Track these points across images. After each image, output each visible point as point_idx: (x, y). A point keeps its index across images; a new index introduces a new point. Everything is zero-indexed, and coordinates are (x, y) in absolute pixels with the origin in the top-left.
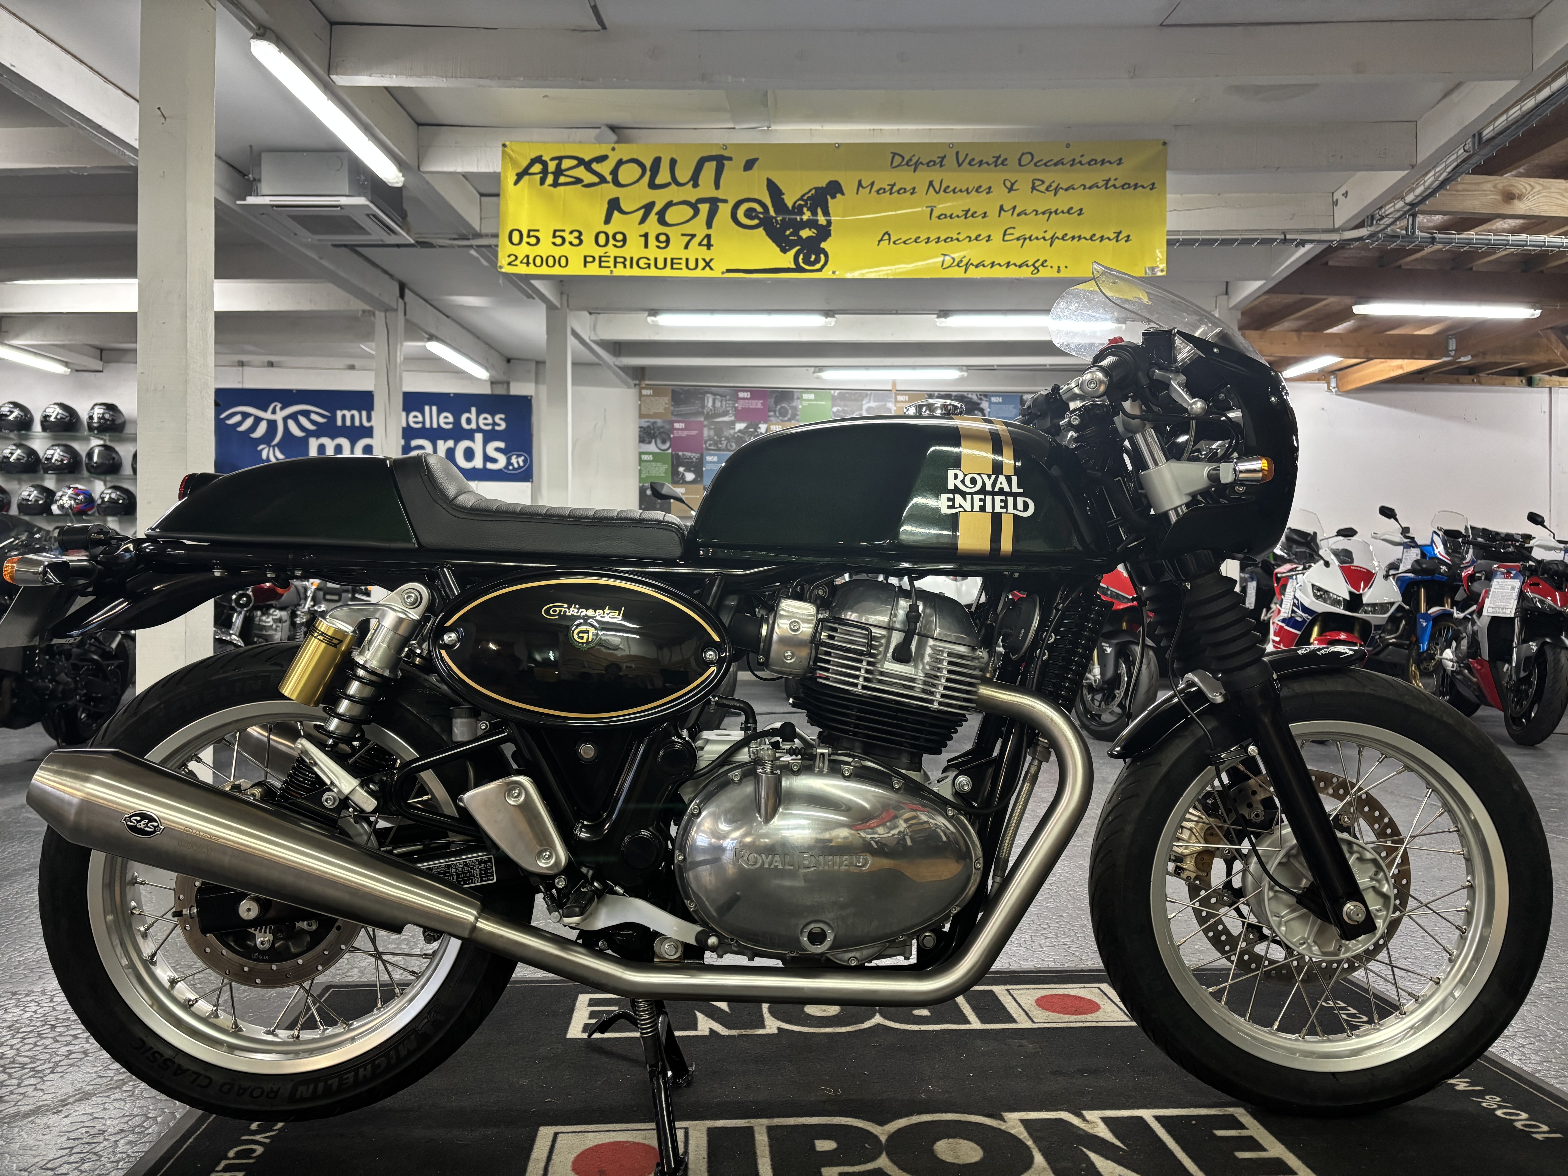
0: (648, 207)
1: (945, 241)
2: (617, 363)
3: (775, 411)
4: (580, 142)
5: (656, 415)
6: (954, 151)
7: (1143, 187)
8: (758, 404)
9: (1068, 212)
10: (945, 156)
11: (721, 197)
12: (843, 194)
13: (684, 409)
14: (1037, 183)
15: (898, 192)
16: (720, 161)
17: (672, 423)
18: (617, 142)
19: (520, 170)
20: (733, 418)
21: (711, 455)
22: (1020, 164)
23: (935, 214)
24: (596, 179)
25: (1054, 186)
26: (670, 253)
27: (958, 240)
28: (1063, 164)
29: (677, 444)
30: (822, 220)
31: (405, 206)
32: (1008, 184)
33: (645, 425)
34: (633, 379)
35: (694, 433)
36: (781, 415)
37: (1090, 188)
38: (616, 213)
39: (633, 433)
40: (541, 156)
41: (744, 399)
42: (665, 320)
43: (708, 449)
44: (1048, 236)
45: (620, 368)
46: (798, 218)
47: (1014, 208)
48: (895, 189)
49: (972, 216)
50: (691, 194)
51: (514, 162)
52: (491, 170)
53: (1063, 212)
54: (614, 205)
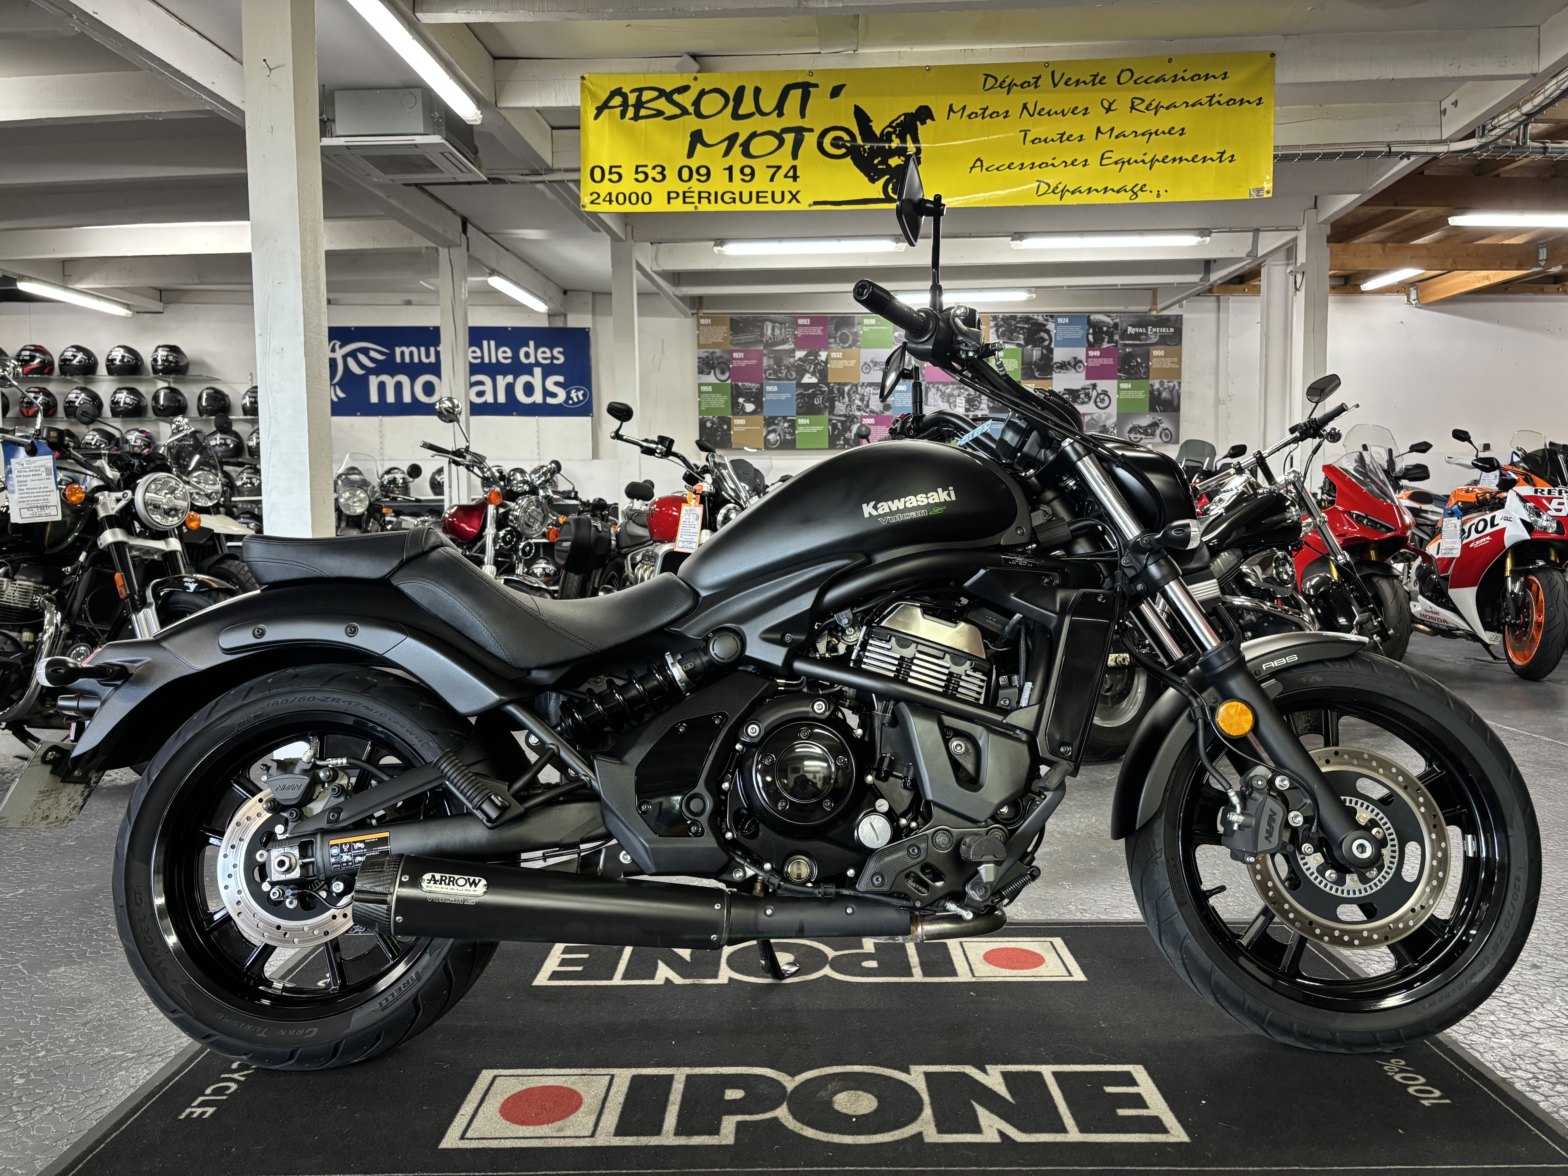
0: (732, 139)
1: (1040, 166)
2: (677, 293)
3: (835, 338)
4: (661, 72)
5: (715, 345)
6: (1050, 70)
7: (1249, 102)
8: (818, 331)
9: (1169, 132)
10: (1040, 77)
11: (806, 126)
12: (933, 119)
13: (743, 338)
14: (1137, 102)
15: (991, 116)
16: (806, 88)
17: (731, 352)
18: (699, 72)
19: (600, 104)
20: (792, 346)
21: (771, 385)
22: (1119, 83)
23: (1030, 138)
24: (678, 111)
25: (1154, 104)
26: (755, 186)
27: (1053, 165)
28: (1164, 80)
29: (737, 374)
30: (911, 147)
31: (476, 143)
32: (1106, 104)
33: (704, 355)
34: (691, 308)
35: (754, 362)
36: (841, 341)
37: (1193, 105)
38: (699, 146)
39: (691, 364)
40: (621, 88)
41: (803, 326)
42: (732, 249)
43: (767, 379)
44: (1148, 159)
45: (680, 298)
46: (887, 146)
47: (1112, 129)
48: (988, 113)
49: (1068, 139)
50: (776, 124)
51: (593, 95)
52: (570, 104)
53: (1163, 133)
54: (697, 138)
